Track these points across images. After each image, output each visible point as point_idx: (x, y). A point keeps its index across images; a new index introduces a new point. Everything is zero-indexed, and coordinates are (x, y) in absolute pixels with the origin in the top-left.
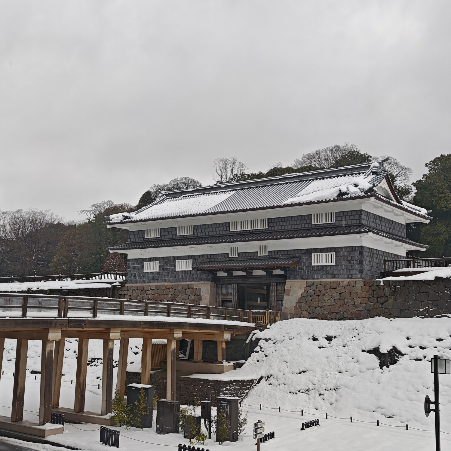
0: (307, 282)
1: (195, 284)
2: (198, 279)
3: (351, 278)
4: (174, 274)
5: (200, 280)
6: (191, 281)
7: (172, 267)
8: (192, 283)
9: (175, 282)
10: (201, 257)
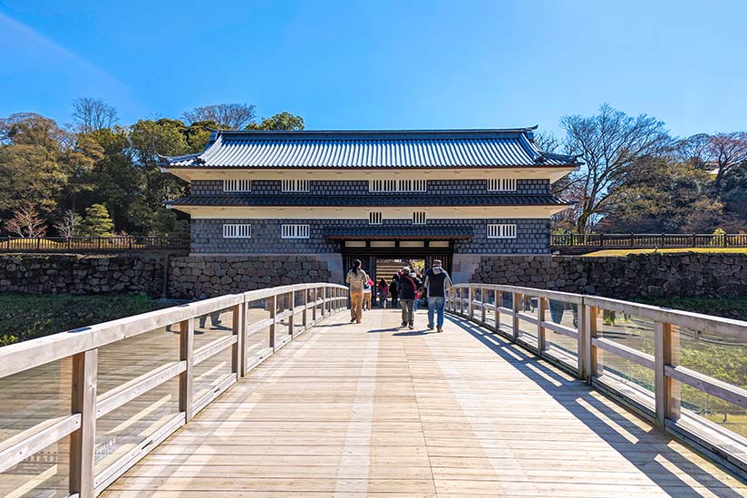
0: (482, 257)
1: (318, 257)
2: (319, 250)
3: (537, 253)
4: (278, 242)
5: (324, 250)
6: (309, 253)
7: (274, 232)
8: (311, 255)
9: (281, 252)
10: (324, 222)
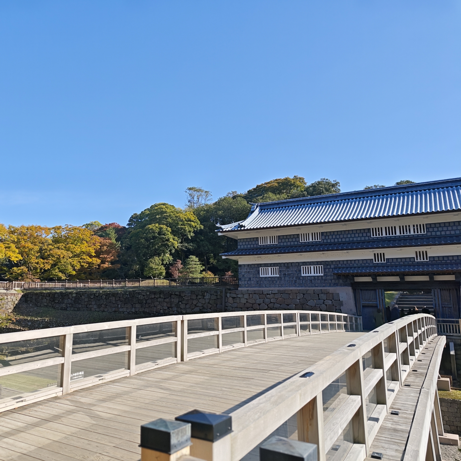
1: (331, 289)
2: (332, 285)
4: (299, 279)
5: (336, 285)
6: (324, 287)
7: (296, 272)
8: (325, 288)
9: (302, 287)
10: (334, 263)
